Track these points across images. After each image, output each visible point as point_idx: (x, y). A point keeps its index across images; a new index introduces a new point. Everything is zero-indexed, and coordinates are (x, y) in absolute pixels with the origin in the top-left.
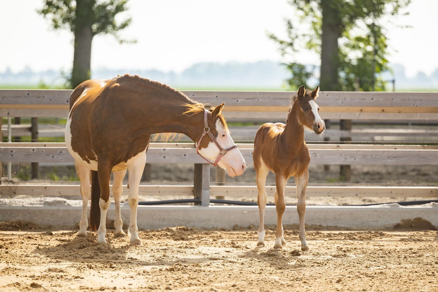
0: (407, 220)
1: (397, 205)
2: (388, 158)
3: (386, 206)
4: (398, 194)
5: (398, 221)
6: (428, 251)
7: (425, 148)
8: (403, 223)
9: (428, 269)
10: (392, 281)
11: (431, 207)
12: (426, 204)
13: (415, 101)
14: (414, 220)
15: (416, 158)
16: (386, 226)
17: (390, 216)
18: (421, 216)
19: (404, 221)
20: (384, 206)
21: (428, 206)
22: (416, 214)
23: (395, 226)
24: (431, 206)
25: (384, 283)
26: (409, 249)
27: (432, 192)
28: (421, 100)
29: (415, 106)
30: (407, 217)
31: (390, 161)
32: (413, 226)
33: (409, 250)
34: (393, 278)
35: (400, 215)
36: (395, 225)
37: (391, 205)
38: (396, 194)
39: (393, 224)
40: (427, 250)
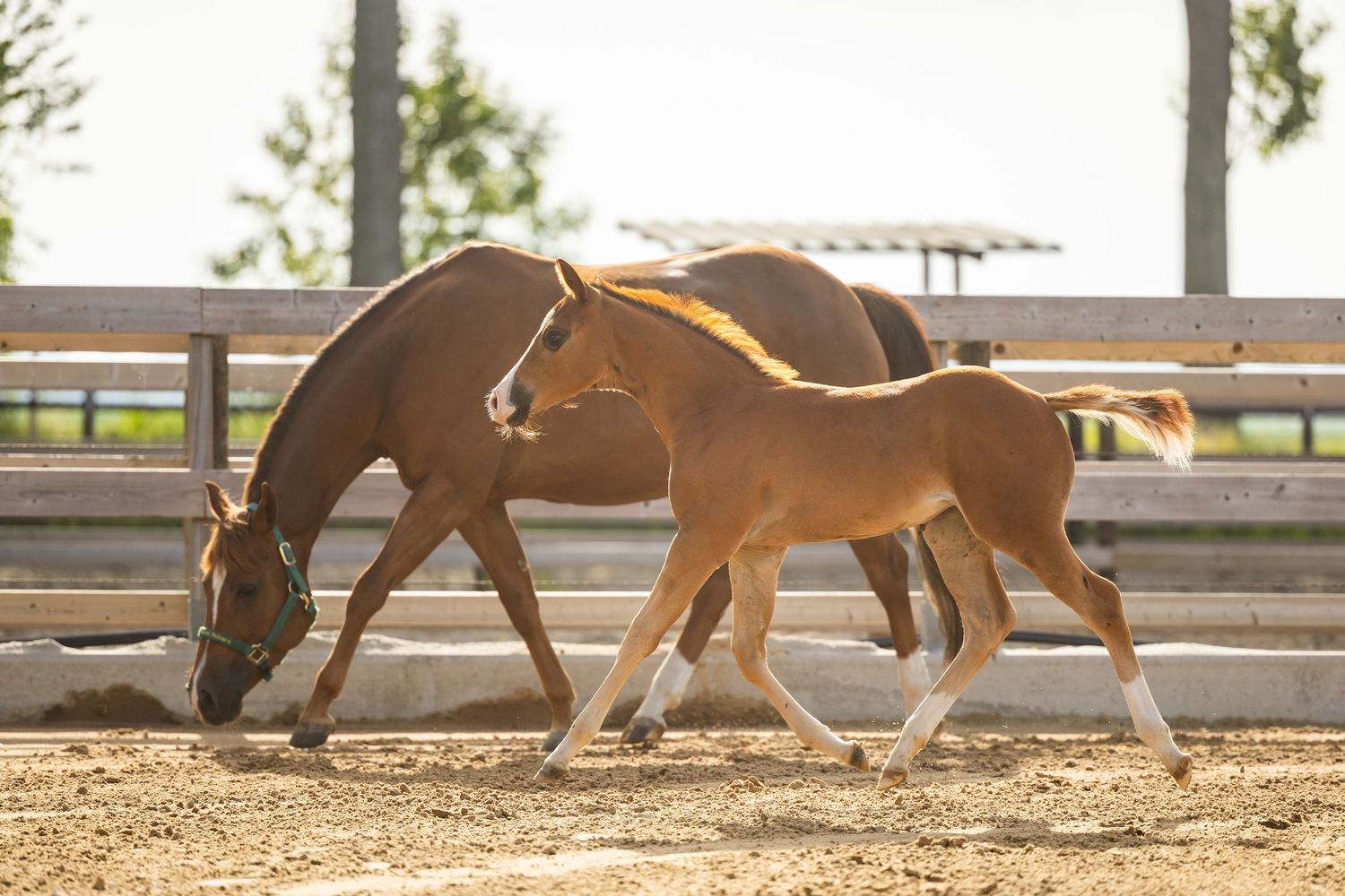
0: (84, 693)
1: (51, 645)
2: (23, 494)
3: (18, 648)
4: (55, 611)
5: (58, 697)
6: (155, 775)
7: (137, 463)
8: (73, 702)
9: (158, 821)
10: (39, 853)
11: (164, 652)
12: (144, 644)
13: (105, 313)
14: (106, 691)
15: (111, 494)
16: (17, 712)
17: (31, 680)
18: (129, 681)
19: (74, 695)
20: (11, 648)
21: (151, 648)
22: (114, 676)
23: (47, 713)
24: (162, 648)
25: (13, 856)
26: (95, 772)
27: (162, 604)
28: (125, 310)
29: (107, 329)
30: (85, 683)
31: (28, 503)
32: (106, 711)
33: (92, 773)
34: (45, 844)
35: (63, 677)
36: (46, 708)
37: (35, 646)
38: (49, 611)
39: (42, 706)
40: (150, 774)
